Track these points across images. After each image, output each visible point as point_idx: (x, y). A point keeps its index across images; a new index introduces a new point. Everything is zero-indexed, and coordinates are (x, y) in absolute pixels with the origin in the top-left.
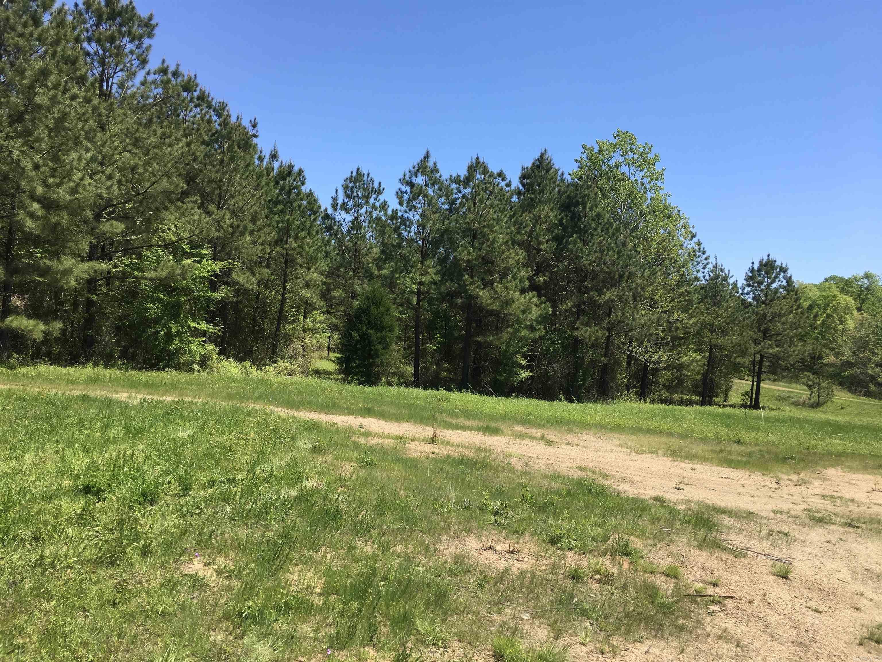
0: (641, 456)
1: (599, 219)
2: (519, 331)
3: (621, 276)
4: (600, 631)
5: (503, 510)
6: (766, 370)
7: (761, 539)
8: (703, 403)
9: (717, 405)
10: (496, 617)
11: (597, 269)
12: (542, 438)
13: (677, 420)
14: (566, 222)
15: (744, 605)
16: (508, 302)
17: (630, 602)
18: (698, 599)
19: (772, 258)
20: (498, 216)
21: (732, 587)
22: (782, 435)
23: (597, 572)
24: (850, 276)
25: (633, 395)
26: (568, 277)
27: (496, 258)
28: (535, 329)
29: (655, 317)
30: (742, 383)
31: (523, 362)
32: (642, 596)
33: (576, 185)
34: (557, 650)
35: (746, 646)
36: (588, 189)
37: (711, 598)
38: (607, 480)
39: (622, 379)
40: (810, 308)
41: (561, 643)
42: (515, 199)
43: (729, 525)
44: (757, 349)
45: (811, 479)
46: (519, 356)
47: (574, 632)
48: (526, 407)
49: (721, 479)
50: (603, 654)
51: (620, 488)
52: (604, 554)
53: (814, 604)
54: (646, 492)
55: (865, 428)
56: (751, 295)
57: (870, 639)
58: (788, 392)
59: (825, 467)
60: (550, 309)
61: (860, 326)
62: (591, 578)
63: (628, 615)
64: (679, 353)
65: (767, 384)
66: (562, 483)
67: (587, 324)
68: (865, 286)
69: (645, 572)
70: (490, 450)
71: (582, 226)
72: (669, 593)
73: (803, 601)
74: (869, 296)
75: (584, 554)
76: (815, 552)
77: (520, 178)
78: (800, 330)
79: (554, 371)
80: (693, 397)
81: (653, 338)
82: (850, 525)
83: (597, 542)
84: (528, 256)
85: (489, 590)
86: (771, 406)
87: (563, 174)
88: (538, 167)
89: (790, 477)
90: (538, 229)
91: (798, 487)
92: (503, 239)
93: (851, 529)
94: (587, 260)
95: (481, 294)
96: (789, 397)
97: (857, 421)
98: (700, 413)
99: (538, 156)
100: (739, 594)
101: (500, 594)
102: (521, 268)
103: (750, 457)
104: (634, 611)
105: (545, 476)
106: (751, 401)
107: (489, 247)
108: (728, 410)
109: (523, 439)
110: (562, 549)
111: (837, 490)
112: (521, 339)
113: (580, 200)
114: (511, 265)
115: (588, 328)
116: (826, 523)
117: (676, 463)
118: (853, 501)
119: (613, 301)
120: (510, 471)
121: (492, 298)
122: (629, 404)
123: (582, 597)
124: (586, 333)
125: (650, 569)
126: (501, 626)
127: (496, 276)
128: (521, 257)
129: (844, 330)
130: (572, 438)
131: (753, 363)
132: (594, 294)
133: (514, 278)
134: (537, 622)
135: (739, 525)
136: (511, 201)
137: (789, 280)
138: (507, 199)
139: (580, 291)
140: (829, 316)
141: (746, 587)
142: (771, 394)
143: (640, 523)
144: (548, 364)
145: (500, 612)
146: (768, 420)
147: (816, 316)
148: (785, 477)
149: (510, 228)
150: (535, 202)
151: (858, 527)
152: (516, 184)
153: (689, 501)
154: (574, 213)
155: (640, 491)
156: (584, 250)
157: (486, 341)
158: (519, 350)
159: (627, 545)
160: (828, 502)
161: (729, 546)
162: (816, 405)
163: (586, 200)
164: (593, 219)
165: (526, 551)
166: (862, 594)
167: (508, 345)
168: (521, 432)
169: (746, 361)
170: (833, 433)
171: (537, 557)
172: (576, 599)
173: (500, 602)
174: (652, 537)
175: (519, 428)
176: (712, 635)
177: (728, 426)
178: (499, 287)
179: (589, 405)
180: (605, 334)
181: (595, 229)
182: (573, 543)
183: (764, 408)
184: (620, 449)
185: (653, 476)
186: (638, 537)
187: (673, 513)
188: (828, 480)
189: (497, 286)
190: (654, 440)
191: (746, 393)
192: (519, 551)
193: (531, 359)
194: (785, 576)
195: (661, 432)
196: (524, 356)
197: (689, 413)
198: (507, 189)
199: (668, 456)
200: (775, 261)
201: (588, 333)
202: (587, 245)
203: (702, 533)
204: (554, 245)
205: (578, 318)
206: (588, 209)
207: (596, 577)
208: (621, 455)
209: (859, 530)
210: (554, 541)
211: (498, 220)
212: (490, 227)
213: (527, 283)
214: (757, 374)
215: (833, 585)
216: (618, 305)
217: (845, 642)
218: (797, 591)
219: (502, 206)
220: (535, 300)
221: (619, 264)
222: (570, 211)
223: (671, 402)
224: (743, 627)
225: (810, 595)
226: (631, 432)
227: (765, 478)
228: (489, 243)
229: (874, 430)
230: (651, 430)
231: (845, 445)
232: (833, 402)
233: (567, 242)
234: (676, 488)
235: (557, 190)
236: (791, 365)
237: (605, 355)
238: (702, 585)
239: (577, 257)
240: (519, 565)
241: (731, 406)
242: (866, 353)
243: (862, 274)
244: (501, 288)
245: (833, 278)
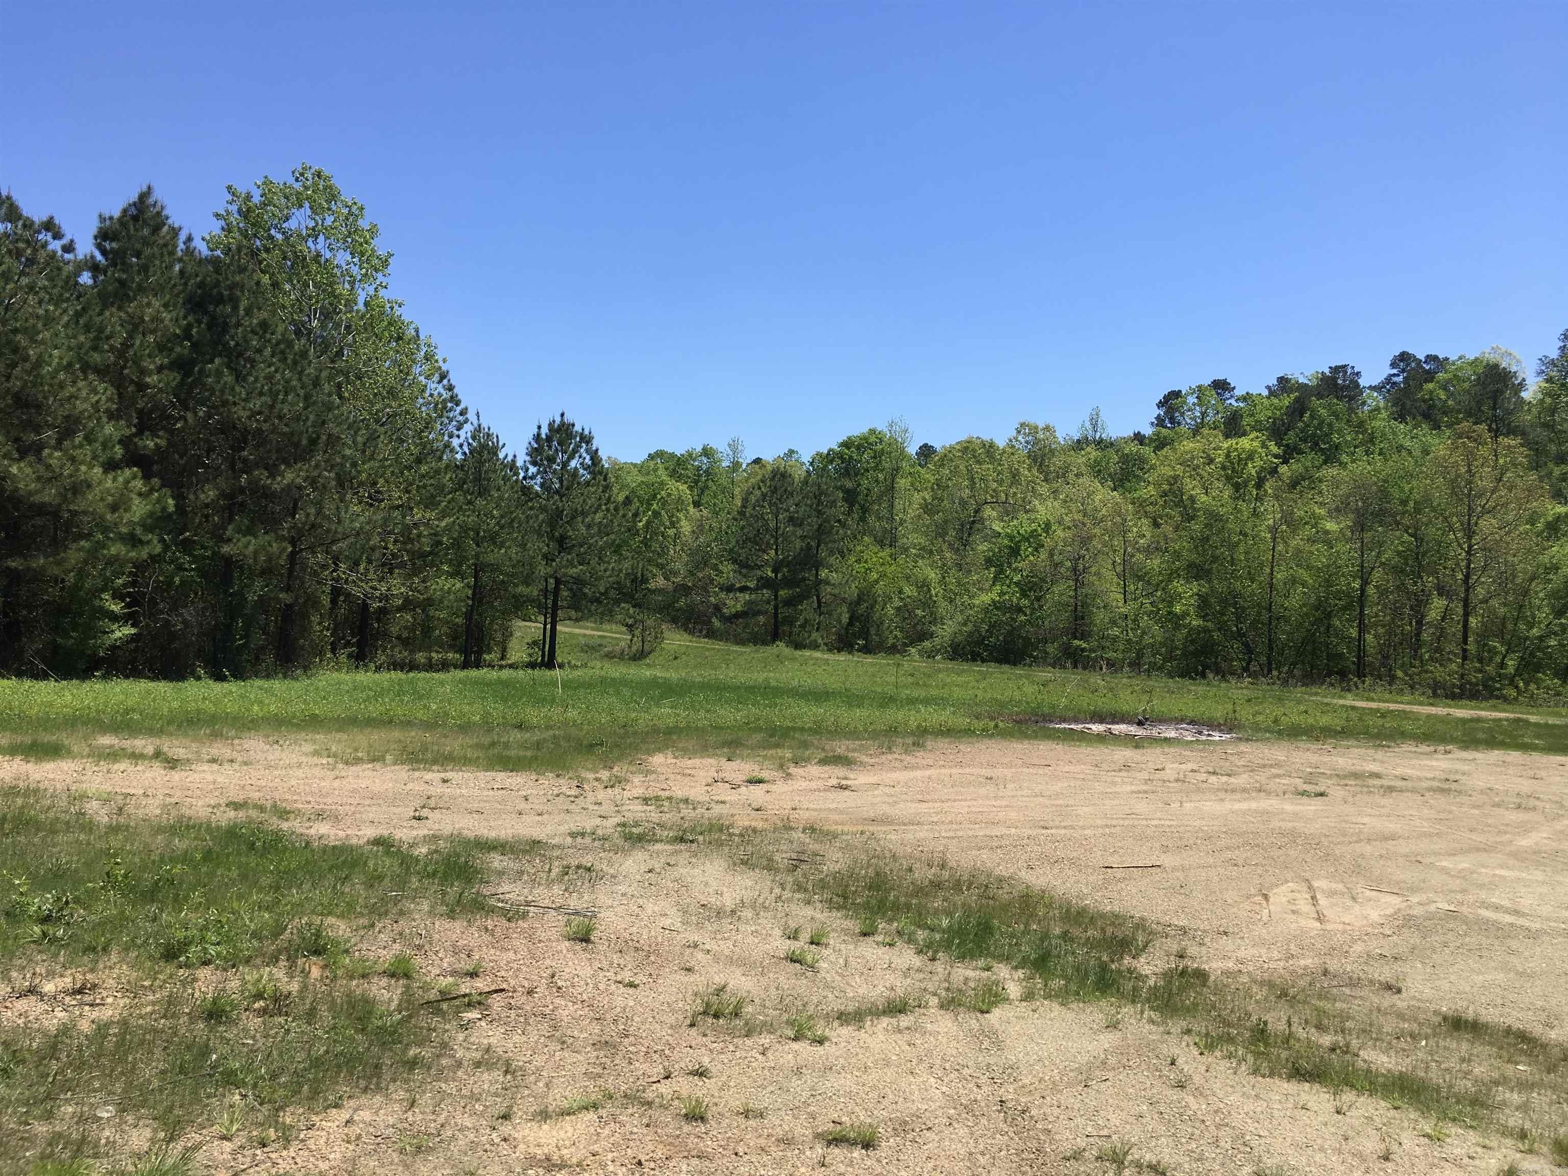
0: (354, 768)
1: (265, 332)
2: (103, 546)
3: (313, 442)
4: (261, 1104)
5: (61, 909)
6: (565, 603)
7: (550, 883)
8: (465, 666)
9: (489, 665)
10: (41, 1129)
11: (265, 426)
12: (158, 755)
13: (421, 698)
14: (197, 332)
15: (520, 999)
16: (78, 488)
17: (321, 1038)
18: (445, 1006)
19: (568, 418)
20: (46, 311)
21: (503, 973)
22: (588, 707)
23: (259, 996)
24: (683, 452)
25: (343, 658)
26: (207, 441)
27: (46, 398)
28: (141, 542)
29: (379, 517)
30: (530, 627)
31: (116, 607)
32: (342, 1021)
33: (215, 262)
34: (170, 1162)
35: (521, 1068)
36: (240, 272)
37: (466, 1000)
38: (287, 820)
39: (322, 631)
40: (628, 501)
41: (178, 1147)
42: (86, 278)
43: (500, 868)
44: (549, 570)
45: (629, 774)
46: (106, 596)
47: (208, 1120)
48: (122, 697)
49: (491, 793)
50: (264, 1146)
51: (312, 831)
52: (274, 960)
53: (627, 976)
54: (359, 833)
55: (704, 687)
56: (539, 480)
57: (705, 1013)
58: (600, 637)
59: (650, 753)
60: (171, 502)
61: (699, 529)
62: (246, 1010)
63: (316, 1063)
64: (424, 581)
65: (567, 626)
66: (195, 838)
67: (250, 531)
68: (704, 467)
69: (352, 978)
70: (36, 791)
71: (232, 343)
72: (393, 1006)
73: (610, 974)
74: (710, 483)
75: (233, 966)
76: (630, 891)
77: (96, 238)
78: (613, 537)
79: (185, 622)
80: (450, 655)
81: (377, 555)
82: (682, 840)
83: (260, 939)
84: (120, 395)
85: (24, 1077)
86: (573, 662)
87: (190, 239)
88: (135, 218)
89: (598, 775)
90: (138, 342)
91: (609, 790)
92: (61, 358)
93: (683, 847)
94: (244, 409)
95: (14, 470)
96: (600, 645)
97: (696, 676)
98: (460, 682)
99: (134, 197)
100: (513, 982)
101: (50, 1079)
102: (105, 419)
103: (538, 749)
104: (327, 1052)
105: (160, 830)
106: (543, 656)
107: (29, 373)
108: (506, 674)
109: (115, 761)
110: (187, 966)
111: (665, 786)
112: (111, 561)
113: (226, 293)
114: (82, 412)
115: (249, 538)
116: (649, 841)
117: (417, 774)
118: (686, 801)
119: (300, 488)
120: (82, 828)
121: (39, 479)
122: (335, 675)
123: (228, 1049)
124: (246, 547)
125: (360, 971)
126: (50, 1144)
127: (49, 435)
128: (104, 398)
129: (677, 536)
130: (219, 749)
131: (545, 591)
132: (261, 474)
133: (89, 439)
134: (130, 1119)
135: (516, 866)
136: (77, 283)
137: (594, 455)
138: (68, 277)
139: (236, 467)
140: (656, 514)
141: (524, 968)
142: (574, 642)
143: (347, 890)
144: (170, 610)
145: (49, 1116)
146: (566, 685)
147: (636, 515)
148: (590, 776)
149: (75, 337)
150: (130, 288)
151: (692, 842)
152: (86, 247)
153: (435, 838)
154: (213, 318)
155: (349, 832)
156: (237, 389)
157: (29, 569)
158: (106, 585)
159: (318, 935)
160: (653, 807)
161: (500, 905)
162: (639, 656)
163: (238, 293)
164: (253, 332)
165: (111, 982)
166: (696, 946)
167: (82, 574)
168: (112, 746)
169: (533, 591)
170: (662, 697)
171: (133, 990)
172: (214, 1056)
173: (49, 1097)
174: (366, 911)
175: (106, 740)
176: (466, 1064)
177: (505, 700)
178: (55, 457)
179: (258, 683)
180: (285, 549)
181: (259, 351)
182: (212, 950)
183: (561, 666)
184: (316, 760)
185: (374, 802)
186: (341, 916)
187: (406, 861)
188: (653, 772)
189: (50, 456)
190: (376, 736)
191: (535, 643)
192: (94, 986)
193: (134, 601)
194: (584, 938)
195: (391, 722)
196: (118, 596)
197: (442, 684)
198: (68, 256)
199: (402, 764)
200: (573, 425)
201: (251, 548)
202: (244, 380)
203: (454, 890)
204: (174, 378)
205: (231, 519)
206: (242, 312)
207: (256, 1005)
208: (317, 771)
209: (695, 845)
210: (171, 954)
211: (48, 320)
212: (31, 334)
213: (119, 451)
214: (550, 610)
215: (656, 937)
216: (309, 495)
217: (671, 1027)
218: (603, 958)
219: (55, 291)
220: (138, 484)
221: (307, 418)
222: (206, 312)
223: (413, 667)
224: (516, 1038)
225: (622, 962)
226: (337, 726)
227: (562, 781)
228: (28, 366)
229: (718, 688)
230: (374, 719)
231: (678, 715)
232: (662, 649)
233: (201, 371)
234: (414, 818)
235: (177, 268)
236: (602, 594)
237: (288, 589)
238: (450, 979)
239: (225, 403)
240: (95, 1014)
241: (511, 666)
242: (708, 571)
243: (699, 449)
244: (59, 459)
245: (660, 454)
